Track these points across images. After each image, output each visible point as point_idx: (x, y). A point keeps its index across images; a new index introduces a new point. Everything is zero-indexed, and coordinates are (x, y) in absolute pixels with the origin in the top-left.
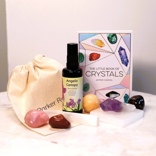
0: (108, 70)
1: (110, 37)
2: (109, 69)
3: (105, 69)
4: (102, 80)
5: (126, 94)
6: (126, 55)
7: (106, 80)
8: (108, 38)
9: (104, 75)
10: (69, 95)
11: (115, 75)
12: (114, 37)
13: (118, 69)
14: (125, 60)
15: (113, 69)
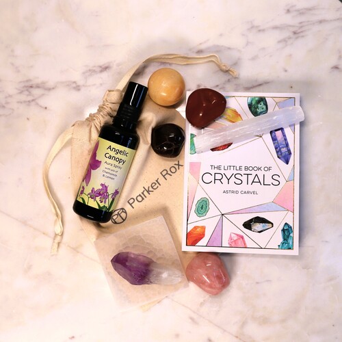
0: (248, 172)
1: (253, 103)
2: (251, 169)
3: (243, 168)
4: (237, 192)
5: (286, 224)
6: (286, 140)
7: (245, 192)
8: (250, 106)
9: (240, 182)
10: (104, 176)
11: (262, 183)
12: (262, 103)
13: (269, 169)
14: (284, 150)
15: (259, 169)
